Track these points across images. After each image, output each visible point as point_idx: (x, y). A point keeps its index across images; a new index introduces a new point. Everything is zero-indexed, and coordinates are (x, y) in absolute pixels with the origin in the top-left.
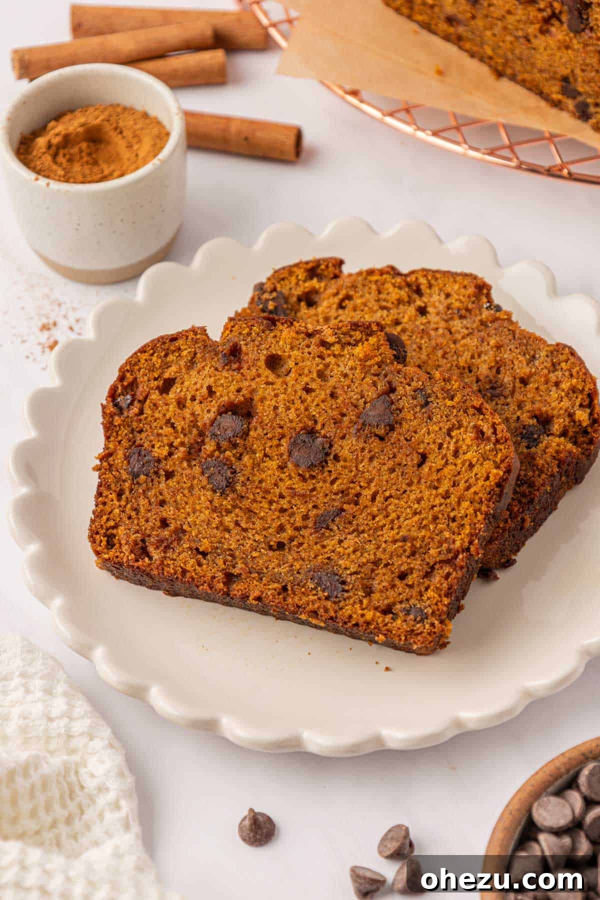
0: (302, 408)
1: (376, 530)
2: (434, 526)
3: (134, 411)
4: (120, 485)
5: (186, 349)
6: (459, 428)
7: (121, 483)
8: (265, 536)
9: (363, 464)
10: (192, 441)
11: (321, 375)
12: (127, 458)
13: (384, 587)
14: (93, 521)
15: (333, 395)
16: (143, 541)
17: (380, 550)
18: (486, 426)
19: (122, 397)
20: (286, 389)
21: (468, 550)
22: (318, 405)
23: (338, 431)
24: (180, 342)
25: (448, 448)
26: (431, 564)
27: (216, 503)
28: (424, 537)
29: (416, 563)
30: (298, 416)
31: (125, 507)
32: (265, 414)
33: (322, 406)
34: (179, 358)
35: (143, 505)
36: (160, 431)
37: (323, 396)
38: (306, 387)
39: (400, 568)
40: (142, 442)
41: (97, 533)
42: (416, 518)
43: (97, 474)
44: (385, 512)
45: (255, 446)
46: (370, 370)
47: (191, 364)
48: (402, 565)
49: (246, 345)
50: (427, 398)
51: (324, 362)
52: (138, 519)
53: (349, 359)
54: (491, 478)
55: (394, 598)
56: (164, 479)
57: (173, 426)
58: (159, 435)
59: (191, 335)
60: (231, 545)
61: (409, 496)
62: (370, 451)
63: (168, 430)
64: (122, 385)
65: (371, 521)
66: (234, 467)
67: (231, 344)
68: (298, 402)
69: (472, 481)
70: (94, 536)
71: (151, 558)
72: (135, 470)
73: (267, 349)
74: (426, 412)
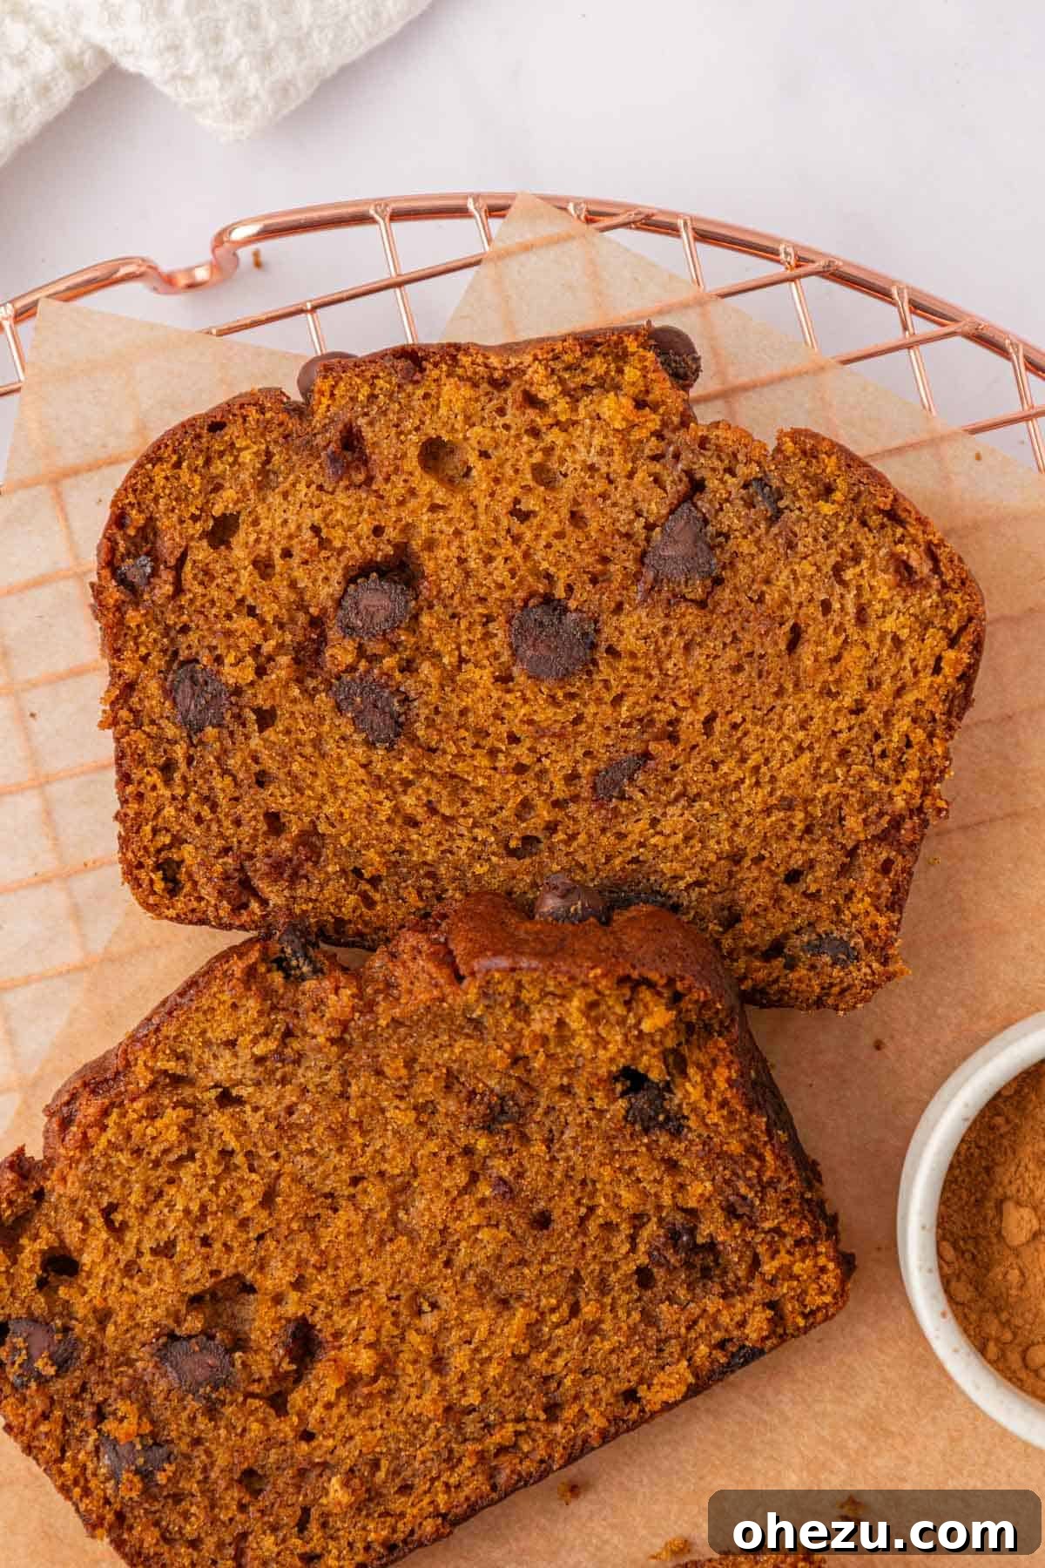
0: (518, 555)
1: (724, 790)
2: (845, 769)
3: (163, 591)
4: (165, 751)
5: (247, 448)
6: (856, 560)
7: (166, 745)
8: (495, 828)
9: (673, 660)
10: (300, 638)
11: (544, 476)
12: (169, 693)
13: (759, 906)
14: (124, 842)
15: (576, 518)
16: (242, 869)
17: (741, 830)
18: (913, 554)
19: (130, 561)
20: (474, 518)
21: (920, 810)
22: (549, 546)
23: (605, 597)
24: (233, 431)
25: (842, 608)
26: (850, 845)
27: (379, 768)
28: (827, 796)
29: (821, 850)
30: (513, 573)
31: (185, 797)
32: (443, 577)
33: (558, 545)
34: (236, 468)
35: (223, 790)
36: (228, 624)
37: (555, 526)
38: (515, 509)
39: (787, 863)
40: (194, 651)
41: (140, 866)
42: (806, 758)
43: (110, 732)
44: (737, 753)
45: (437, 644)
46: (643, 451)
47: (265, 478)
48: (790, 856)
49: (371, 423)
50: (776, 501)
51: (542, 445)
52: (219, 821)
53: (593, 429)
54: (947, 670)
55: (784, 924)
56: (256, 727)
57: (251, 611)
58: (228, 633)
59: (253, 414)
60: (425, 854)
61: (781, 716)
62: (681, 633)
63: (242, 623)
64: (127, 538)
65: (713, 775)
66: (402, 689)
67: (340, 426)
68: (507, 543)
69: (907, 674)
70: (136, 872)
71: (264, 902)
72: (190, 716)
73: (417, 429)
74: (780, 533)
